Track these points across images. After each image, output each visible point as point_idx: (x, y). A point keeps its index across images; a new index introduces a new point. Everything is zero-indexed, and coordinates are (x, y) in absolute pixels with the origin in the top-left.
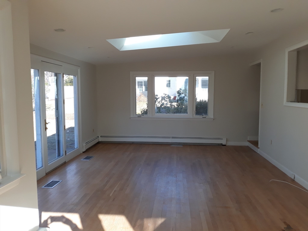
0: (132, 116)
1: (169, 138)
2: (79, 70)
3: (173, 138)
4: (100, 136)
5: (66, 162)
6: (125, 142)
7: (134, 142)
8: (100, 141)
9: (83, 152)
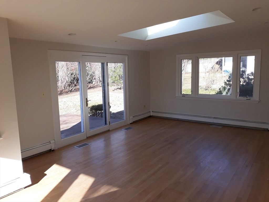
0: (177, 95)
1: (210, 118)
2: (127, 58)
3: (214, 118)
4: (151, 111)
5: (110, 130)
6: (171, 118)
7: (179, 119)
8: (151, 115)
9: (130, 123)
